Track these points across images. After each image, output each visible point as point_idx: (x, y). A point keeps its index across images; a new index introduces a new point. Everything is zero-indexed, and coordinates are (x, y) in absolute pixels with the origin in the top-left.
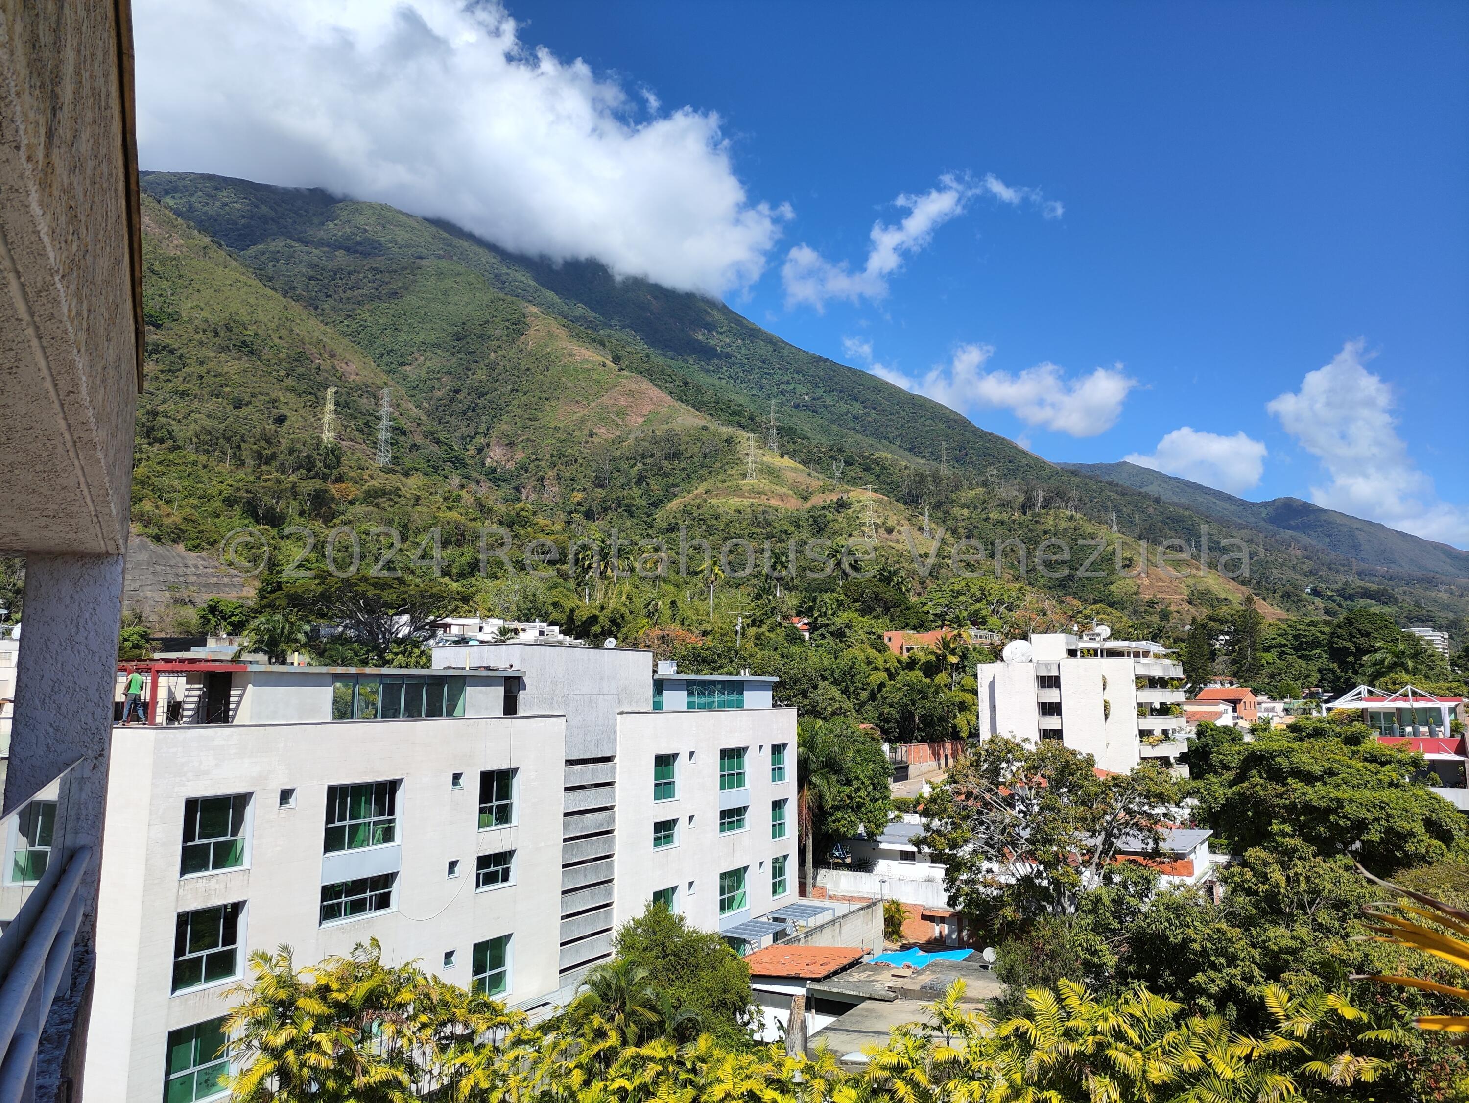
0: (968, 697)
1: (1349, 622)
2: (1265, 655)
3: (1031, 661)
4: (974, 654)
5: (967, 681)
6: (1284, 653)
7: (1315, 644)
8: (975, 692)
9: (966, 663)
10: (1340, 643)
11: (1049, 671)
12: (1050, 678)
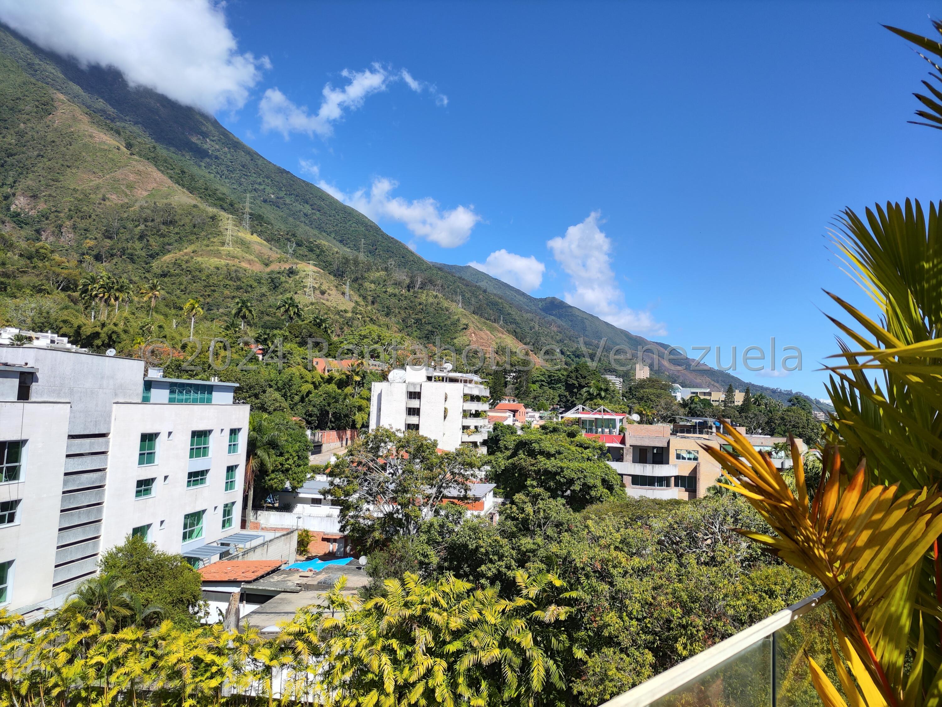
0: (364, 403)
1: (577, 370)
2: (533, 385)
3: (405, 382)
4: (371, 375)
5: (364, 392)
6: (542, 385)
7: (559, 381)
8: (369, 399)
9: (364, 381)
10: (571, 381)
11: (415, 388)
12: (415, 393)
